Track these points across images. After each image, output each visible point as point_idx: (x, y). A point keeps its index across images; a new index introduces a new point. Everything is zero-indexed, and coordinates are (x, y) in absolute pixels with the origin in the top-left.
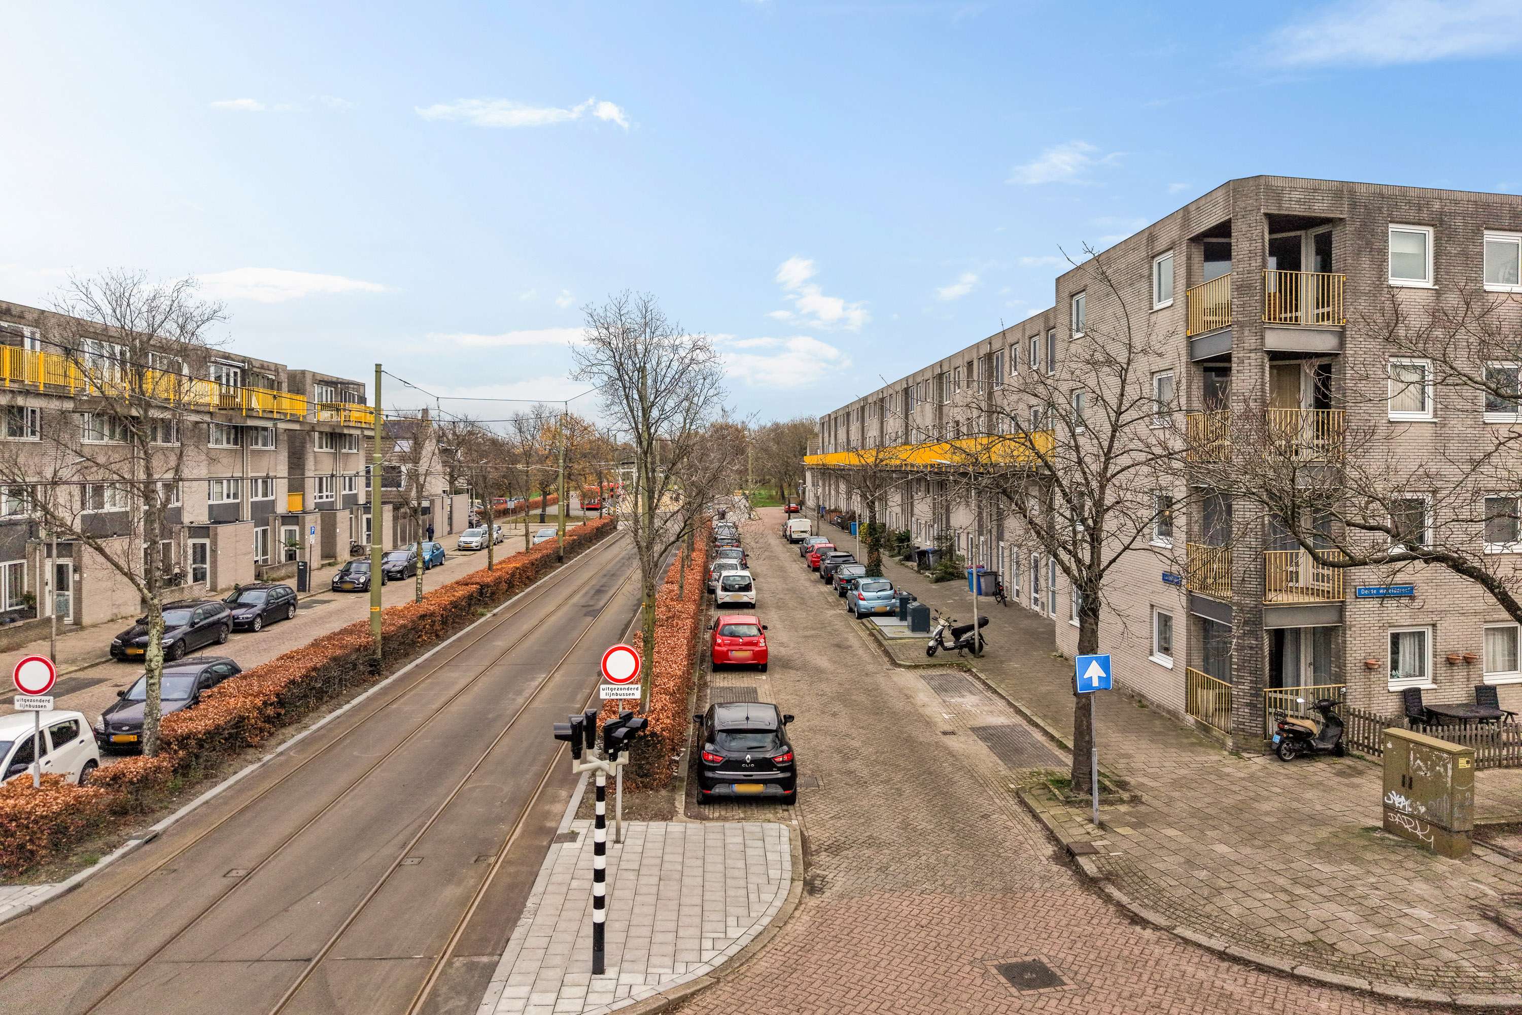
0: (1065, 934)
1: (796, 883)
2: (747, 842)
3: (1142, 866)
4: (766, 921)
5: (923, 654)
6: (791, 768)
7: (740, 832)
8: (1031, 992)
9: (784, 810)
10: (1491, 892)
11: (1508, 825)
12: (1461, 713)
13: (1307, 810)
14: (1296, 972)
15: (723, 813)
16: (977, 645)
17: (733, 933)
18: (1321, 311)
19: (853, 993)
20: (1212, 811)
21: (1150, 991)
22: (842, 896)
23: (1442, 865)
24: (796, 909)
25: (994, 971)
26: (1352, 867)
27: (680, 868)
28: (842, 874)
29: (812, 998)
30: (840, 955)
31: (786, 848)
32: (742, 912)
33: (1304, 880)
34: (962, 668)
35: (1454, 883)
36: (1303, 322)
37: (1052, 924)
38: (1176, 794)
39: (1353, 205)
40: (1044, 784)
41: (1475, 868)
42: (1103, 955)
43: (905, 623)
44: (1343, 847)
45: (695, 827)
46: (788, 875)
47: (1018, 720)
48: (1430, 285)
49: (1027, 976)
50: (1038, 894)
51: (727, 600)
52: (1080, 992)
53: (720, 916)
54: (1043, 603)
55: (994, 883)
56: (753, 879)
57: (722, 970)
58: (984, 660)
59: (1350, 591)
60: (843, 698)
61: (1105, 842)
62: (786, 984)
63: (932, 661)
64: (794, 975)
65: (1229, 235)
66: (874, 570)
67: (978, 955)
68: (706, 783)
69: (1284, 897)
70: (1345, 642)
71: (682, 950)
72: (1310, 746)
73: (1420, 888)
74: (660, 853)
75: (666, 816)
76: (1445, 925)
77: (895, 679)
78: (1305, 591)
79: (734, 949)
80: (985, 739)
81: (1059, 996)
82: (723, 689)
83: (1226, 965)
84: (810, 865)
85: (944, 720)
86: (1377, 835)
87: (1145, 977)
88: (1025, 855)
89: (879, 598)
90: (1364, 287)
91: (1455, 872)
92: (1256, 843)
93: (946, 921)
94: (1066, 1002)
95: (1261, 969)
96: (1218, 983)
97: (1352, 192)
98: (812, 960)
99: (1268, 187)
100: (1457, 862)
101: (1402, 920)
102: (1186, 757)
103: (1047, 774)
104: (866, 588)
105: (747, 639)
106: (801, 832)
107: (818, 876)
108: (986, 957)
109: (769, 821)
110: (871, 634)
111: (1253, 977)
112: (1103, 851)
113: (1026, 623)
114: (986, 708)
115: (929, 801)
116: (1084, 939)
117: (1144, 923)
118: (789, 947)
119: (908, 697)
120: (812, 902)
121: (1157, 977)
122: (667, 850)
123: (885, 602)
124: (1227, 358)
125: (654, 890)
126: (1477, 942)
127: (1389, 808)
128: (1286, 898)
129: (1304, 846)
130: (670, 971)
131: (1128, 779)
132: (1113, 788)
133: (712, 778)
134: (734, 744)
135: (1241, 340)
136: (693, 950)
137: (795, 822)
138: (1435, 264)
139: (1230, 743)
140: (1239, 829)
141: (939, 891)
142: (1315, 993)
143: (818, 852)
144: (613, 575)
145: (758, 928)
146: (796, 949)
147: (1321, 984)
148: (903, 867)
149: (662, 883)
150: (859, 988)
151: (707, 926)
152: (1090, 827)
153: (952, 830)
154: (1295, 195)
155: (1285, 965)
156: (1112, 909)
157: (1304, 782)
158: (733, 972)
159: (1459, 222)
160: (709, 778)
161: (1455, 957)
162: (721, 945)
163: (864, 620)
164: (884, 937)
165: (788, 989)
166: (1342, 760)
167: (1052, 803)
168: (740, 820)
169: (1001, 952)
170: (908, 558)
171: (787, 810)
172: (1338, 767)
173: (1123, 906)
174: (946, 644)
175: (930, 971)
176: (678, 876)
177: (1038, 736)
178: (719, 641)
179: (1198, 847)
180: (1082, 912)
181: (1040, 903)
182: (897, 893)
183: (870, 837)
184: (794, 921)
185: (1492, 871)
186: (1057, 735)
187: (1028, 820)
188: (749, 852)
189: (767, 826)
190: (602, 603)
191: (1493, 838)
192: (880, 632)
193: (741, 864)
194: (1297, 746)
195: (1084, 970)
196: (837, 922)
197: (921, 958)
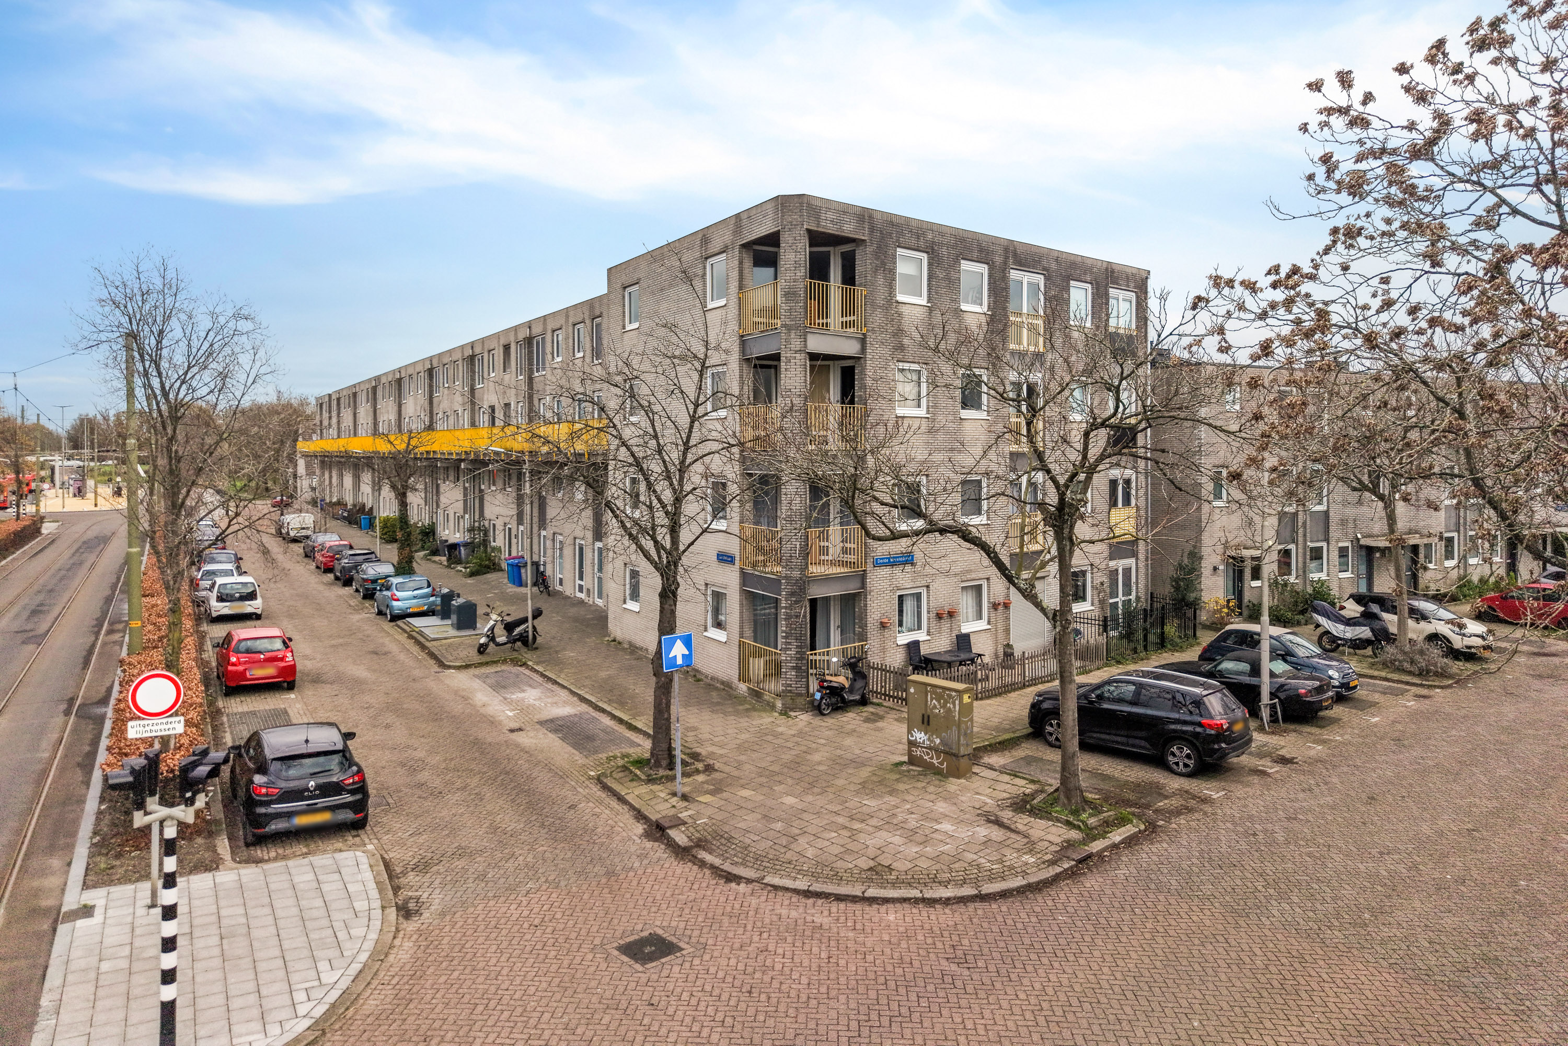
0: (673, 904)
1: (388, 911)
2: (320, 878)
3: (726, 828)
4: (363, 957)
5: (473, 652)
6: (361, 789)
7: (309, 868)
8: (654, 964)
9: (354, 836)
10: (989, 801)
11: (990, 745)
12: (948, 658)
13: (849, 756)
14: (866, 895)
15: (280, 851)
16: (531, 637)
17: (329, 977)
18: (844, 319)
19: (480, 1008)
20: (776, 768)
21: (756, 938)
22: (443, 914)
23: (954, 785)
24: (394, 938)
25: (616, 953)
26: (891, 798)
27: (244, 920)
28: (437, 891)
29: (437, 1024)
30: (456, 974)
31: (368, 875)
32: (333, 953)
33: (858, 816)
34: (516, 662)
35: (963, 798)
36: (832, 328)
37: (659, 897)
38: (743, 758)
39: (872, 230)
40: (624, 766)
41: (976, 783)
42: (710, 915)
43: (449, 622)
44: (881, 782)
45: (249, 873)
46: (377, 904)
47: (584, 708)
48: (924, 302)
49: (647, 950)
50: (640, 872)
51: (226, 611)
52: (698, 953)
53: (309, 963)
54: (588, 590)
55: (596, 870)
56: (335, 916)
57: (326, 1021)
58: (538, 652)
59: (870, 561)
60: (395, 708)
61: (690, 812)
62: (404, 1017)
63: (484, 659)
64: (411, 1006)
65: (778, 245)
66: (405, 568)
67: (597, 941)
68: (256, 821)
69: (846, 833)
70: (866, 605)
71: (271, 1010)
72: (843, 698)
73: (942, 807)
74: (213, 908)
75: (211, 865)
76: (964, 833)
77: (447, 682)
78: (833, 563)
79: (334, 995)
80: (555, 731)
81: (680, 961)
82: (243, 714)
83: (811, 901)
84: (399, 888)
85: (508, 717)
86: (904, 768)
87: (749, 927)
88: (619, 838)
89: (415, 597)
90: (880, 301)
91: (964, 789)
92: (816, 790)
93: (558, 916)
94: (687, 965)
95: (839, 898)
96: (809, 919)
97: (871, 217)
98: (428, 985)
99: (809, 204)
100: (963, 781)
101: (934, 835)
102: (744, 722)
103: (624, 756)
104: (400, 587)
105: (269, 655)
106: (383, 858)
107: (411, 898)
108: (605, 941)
109: (341, 851)
110: (411, 637)
111: (834, 907)
112: (690, 821)
113: (573, 611)
114: (549, 700)
115: (513, 801)
116: (690, 905)
117: (737, 879)
118: (396, 979)
119: (465, 698)
120: (411, 926)
121: (759, 924)
122: (222, 903)
123: (421, 601)
124: (777, 357)
125: (216, 951)
126: (987, 842)
127: (912, 744)
128: (848, 834)
129: (852, 787)
130: (262, 1036)
131: (698, 750)
132: (690, 761)
133: (265, 815)
134: (292, 772)
135: (788, 341)
136: (284, 1007)
137: (370, 847)
138: (929, 285)
139: (779, 704)
140: (800, 780)
141: (544, 887)
142: (883, 909)
143: (404, 873)
144: (51, 591)
145: (356, 967)
146: (406, 979)
147: (886, 901)
148: (502, 872)
149: (225, 941)
150: (486, 1001)
151: (294, 978)
152: (674, 800)
153: (543, 826)
154: (830, 215)
155: (857, 891)
156: (707, 872)
157: (841, 731)
158: (339, 1019)
159: (944, 251)
160: (260, 815)
161: (975, 857)
162: (317, 994)
163: (400, 623)
164: (499, 945)
165: (408, 1022)
166: (866, 709)
167: (635, 784)
168: (304, 855)
169: (618, 934)
170: (435, 552)
171: (358, 836)
172: (865, 714)
173: (717, 868)
174: (498, 640)
175: (554, 968)
176: (244, 930)
177: (606, 721)
178: (234, 659)
179: (770, 803)
180: (682, 880)
181: (644, 880)
182: (503, 899)
183: (459, 847)
184: (395, 950)
185: (988, 783)
186: (625, 717)
187: (614, 803)
188: (325, 888)
189: (338, 856)
190: (44, 627)
191: (981, 757)
192: (421, 633)
193: (319, 903)
194: (834, 700)
195: (696, 933)
196: (444, 942)
197: (542, 957)
